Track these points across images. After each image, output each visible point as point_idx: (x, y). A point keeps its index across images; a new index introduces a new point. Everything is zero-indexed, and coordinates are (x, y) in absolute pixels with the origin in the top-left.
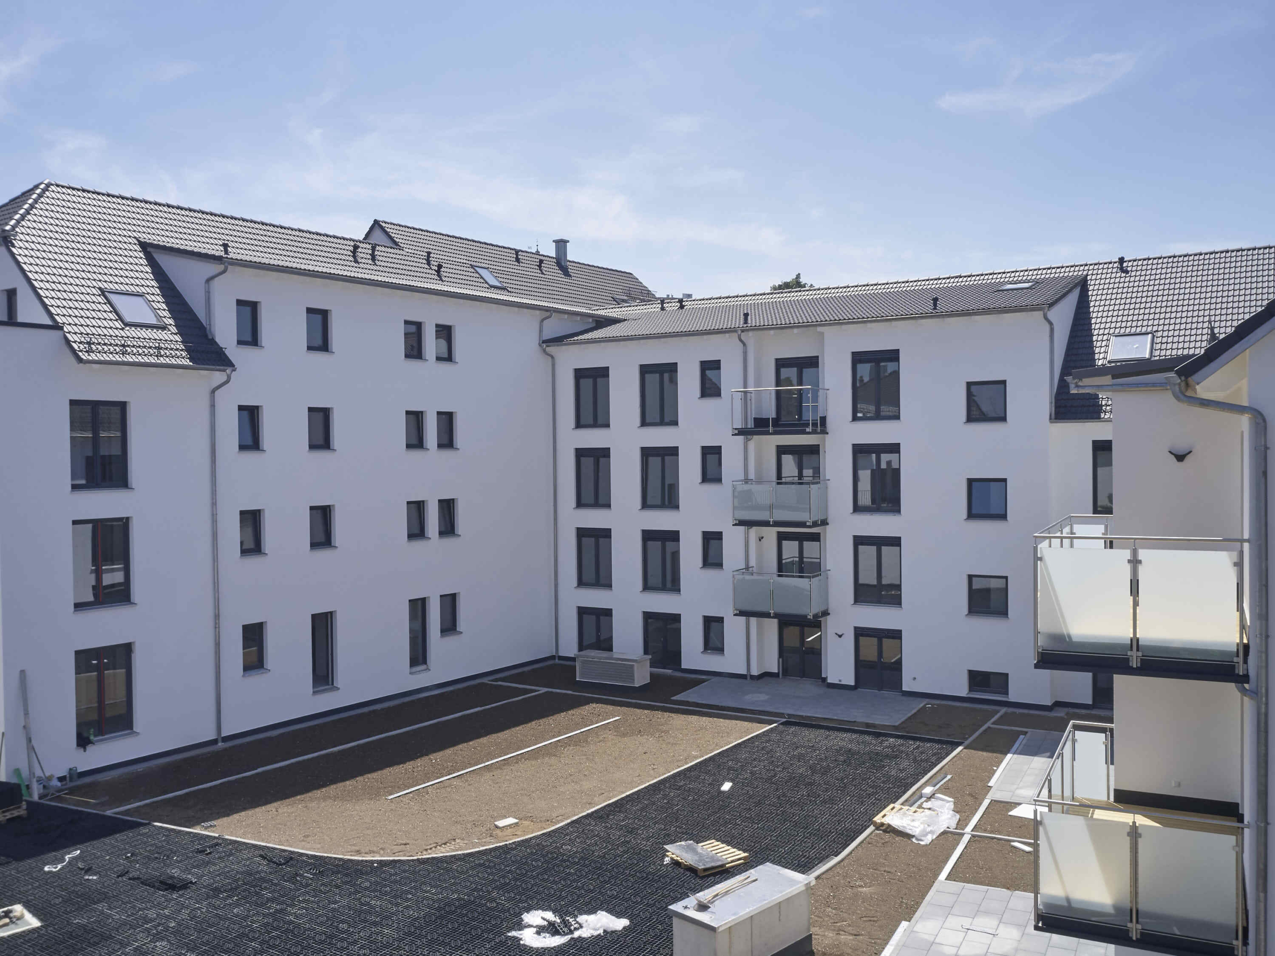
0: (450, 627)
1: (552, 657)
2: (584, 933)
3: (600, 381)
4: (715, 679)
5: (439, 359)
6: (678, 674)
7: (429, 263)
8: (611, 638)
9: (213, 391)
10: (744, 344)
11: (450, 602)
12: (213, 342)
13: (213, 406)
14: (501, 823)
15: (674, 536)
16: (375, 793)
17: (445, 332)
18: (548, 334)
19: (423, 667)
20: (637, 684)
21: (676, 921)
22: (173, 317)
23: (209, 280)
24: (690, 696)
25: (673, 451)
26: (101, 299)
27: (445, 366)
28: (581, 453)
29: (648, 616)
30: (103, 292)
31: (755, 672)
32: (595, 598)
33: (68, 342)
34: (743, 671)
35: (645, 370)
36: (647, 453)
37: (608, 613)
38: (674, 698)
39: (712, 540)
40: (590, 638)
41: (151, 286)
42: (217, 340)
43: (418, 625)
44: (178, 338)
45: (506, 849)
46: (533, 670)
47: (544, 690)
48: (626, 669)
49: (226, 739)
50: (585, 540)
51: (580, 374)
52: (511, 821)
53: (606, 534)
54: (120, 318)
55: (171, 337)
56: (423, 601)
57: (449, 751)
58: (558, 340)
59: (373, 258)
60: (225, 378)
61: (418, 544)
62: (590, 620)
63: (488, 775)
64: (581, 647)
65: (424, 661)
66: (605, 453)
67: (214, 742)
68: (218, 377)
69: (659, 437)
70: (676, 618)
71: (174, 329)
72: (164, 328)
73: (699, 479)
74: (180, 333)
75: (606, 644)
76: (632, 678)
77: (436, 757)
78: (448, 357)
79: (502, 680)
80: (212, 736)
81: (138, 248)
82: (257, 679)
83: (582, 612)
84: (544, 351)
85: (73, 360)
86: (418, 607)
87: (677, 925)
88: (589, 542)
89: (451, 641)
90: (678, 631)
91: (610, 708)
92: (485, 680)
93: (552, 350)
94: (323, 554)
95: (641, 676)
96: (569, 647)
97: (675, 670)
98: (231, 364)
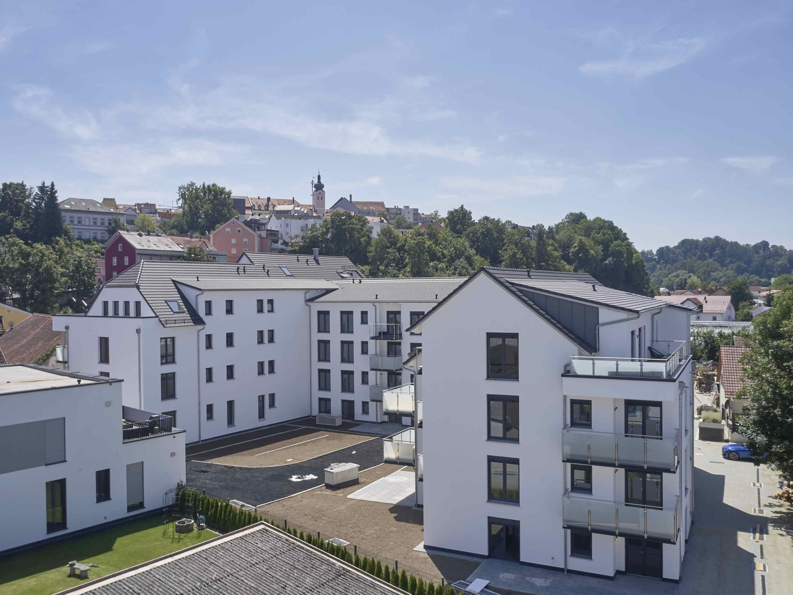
0: (272, 405)
1: (309, 416)
2: (306, 479)
3: (326, 315)
4: (365, 424)
5: (269, 311)
6: (353, 422)
7: (264, 269)
8: (330, 410)
9: (199, 331)
10: (375, 306)
11: (272, 396)
12: (198, 315)
13: (198, 336)
14: (288, 460)
15: (352, 373)
16: (252, 454)
17: (271, 302)
18: (307, 298)
19: (263, 419)
20: (337, 425)
21: (325, 472)
22: (186, 308)
23: (197, 296)
24: (354, 429)
25: (352, 342)
26: (166, 304)
27: (271, 314)
28: (320, 342)
29: (343, 401)
30: (166, 301)
31: (379, 421)
32: (324, 394)
33: (160, 321)
34: (375, 421)
35: (342, 313)
36: (343, 343)
37: (329, 400)
38: (349, 430)
39: (365, 375)
40: (323, 409)
41: (177, 296)
42: (200, 315)
43: (261, 405)
44: (188, 315)
45: (289, 465)
46: (302, 420)
47: (304, 427)
48: (333, 420)
49: (202, 441)
50: (321, 373)
51: (319, 313)
52: (291, 460)
53: (328, 371)
54: (172, 311)
55: (187, 316)
56: (263, 396)
57: (273, 444)
58: (312, 300)
59: (244, 271)
60: (203, 327)
61: (262, 377)
62: (323, 402)
63: (284, 450)
64: (320, 412)
65: (263, 417)
66: (328, 342)
67: (199, 442)
68: (201, 327)
69: (347, 337)
70: (353, 402)
71: (187, 312)
72: (184, 312)
73: (360, 353)
74: (189, 314)
75: (329, 412)
76: (335, 422)
77: (269, 446)
78: (271, 311)
79: (291, 424)
80: (197, 440)
81: (172, 282)
82: (211, 422)
83: (320, 399)
84: (307, 304)
85: (162, 327)
86: (261, 399)
87: (326, 473)
88: (323, 374)
89: (272, 410)
90: (354, 406)
91: (326, 432)
92: (285, 424)
93: (309, 303)
94: (231, 381)
95: (339, 422)
96: (315, 411)
97: (352, 420)
98: (205, 323)
